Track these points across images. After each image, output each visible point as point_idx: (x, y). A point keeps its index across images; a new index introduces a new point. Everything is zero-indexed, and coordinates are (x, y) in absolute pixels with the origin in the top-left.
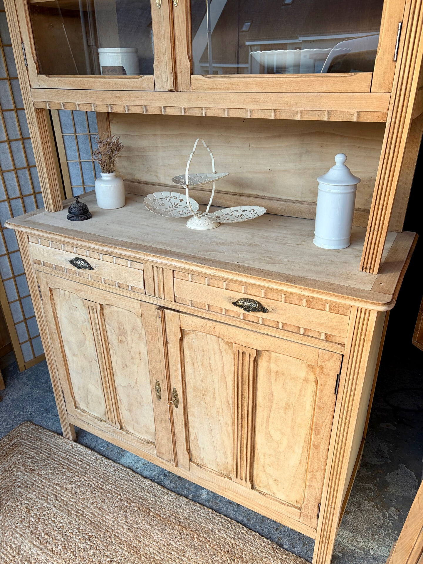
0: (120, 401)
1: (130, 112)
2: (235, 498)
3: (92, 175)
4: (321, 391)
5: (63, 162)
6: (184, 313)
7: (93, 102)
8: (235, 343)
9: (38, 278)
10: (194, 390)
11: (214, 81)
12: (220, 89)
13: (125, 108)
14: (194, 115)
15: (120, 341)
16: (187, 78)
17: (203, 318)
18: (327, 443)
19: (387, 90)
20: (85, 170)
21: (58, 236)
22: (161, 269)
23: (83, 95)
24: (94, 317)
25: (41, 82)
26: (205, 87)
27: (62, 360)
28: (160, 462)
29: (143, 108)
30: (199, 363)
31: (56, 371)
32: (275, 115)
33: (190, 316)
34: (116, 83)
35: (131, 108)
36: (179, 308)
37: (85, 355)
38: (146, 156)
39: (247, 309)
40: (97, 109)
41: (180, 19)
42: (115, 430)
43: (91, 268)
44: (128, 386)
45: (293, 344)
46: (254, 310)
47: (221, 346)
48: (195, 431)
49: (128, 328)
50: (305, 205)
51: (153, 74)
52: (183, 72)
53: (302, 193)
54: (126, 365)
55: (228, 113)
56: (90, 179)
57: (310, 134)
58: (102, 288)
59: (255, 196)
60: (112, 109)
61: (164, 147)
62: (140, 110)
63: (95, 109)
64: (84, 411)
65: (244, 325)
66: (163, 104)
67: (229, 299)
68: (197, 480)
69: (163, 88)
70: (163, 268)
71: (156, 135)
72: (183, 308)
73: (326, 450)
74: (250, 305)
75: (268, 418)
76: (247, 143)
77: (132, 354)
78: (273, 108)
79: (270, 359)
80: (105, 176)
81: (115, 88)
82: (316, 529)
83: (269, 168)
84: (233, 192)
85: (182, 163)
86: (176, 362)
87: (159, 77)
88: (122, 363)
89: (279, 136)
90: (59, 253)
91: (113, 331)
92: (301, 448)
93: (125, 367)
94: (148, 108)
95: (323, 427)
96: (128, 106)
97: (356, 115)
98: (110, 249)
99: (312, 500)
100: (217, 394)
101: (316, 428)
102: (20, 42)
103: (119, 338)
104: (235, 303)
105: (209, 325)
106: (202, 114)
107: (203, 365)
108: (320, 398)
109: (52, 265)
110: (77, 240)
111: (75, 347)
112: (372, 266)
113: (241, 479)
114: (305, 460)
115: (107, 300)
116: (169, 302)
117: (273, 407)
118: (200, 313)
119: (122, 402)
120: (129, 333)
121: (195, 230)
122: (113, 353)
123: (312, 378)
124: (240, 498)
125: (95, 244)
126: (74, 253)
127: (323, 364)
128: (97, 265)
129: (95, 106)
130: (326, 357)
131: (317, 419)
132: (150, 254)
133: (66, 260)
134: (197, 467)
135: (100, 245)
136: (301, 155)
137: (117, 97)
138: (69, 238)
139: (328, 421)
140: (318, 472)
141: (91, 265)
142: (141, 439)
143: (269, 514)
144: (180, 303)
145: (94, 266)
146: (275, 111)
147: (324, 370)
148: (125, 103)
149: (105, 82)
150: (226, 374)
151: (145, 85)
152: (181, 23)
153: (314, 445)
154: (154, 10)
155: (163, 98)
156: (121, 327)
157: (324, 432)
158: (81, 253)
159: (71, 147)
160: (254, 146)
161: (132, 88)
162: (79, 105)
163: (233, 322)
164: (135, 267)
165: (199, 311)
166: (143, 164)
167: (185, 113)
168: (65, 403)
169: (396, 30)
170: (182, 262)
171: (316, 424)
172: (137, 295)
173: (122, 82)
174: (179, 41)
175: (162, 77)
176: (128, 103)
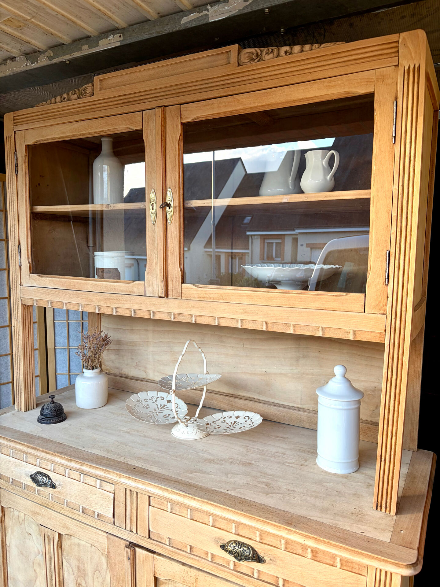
1: (118, 314)
3: (80, 362)
5: (50, 349)
6: (159, 554)
7: (81, 302)
11: (205, 291)
12: (210, 298)
13: (113, 310)
14: (184, 321)
16: (178, 286)
17: (184, 564)
19: (382, 312)
20: (73, 357)
21: (20, 445)
22: (135, 494)
23: (72, 295)
24: (50, 549)
25: (32, 281)
26: (196, 295)
29: (132, 311)
32: (267, 327)
33: (167, 560)
34: (106, 286)
35: (119, 310)
36: (154, 547)
38: (135, 350)
39: (239, 557)
40: (84, 309)
41: (173, 235)
43: (53, 486)
46: (247, 558)
49: (89, 569)
50: (305, 413)
51: (144, 280)
52: (174, 281)
53: (301, 399)
55: (219, 322)
56: (77, 366)
57: (306, 339)
58: (63, 512)
59: (250, 399)
60: (99, 309)
61: (155, 343)
62: (128, 313)
63: (82, 309)
65: (235, 578)
66: (152, 309)
67: (217, 540)
69: (154, 293)
70: (137, 493)
71: (147, 330)
72: (158, 548)
74: (242, 551)
76: (241, 343)
78: (264, 320)
80: (88, 373)
81: (105, 291)
83: (264, 370)
84: (226, 393)
85: (173, 359)
87: (151, 284)
90: (19, 465)
91: (71, 571)
94: (137, 311)
96: (116, 308)
97: (352, 333)
98: (77, 466)
102: (17, 244)
103: (77, 581)
104: (223, 547)
105: (190, 574)
106: (192, 320)
109: (9, 478)
110: (42, 451)
112: (388, 504)
115: (67, 528)
116: (142, 538)
118: (179, 556)
120: (90, 574)
121: (182, 440)
125: (61, 457)
126: (36, 466)
128: (61, 483)
129: (83, 306)
132: (123, 475)
133: (26, 474)
135: (67, 460)
136: (298, 359)
137: (106, 299)
138: (33, 448)
141: (54, 482)
144: (155, 540)
145: (58, 483)
146: (266, 323)
148: (114, 305)
149: (96, 285)
151: (135, 290)
152: (174, 239)
154: (148, 226)
155: (153, 303)
156: (81, 566)
158: (44, 467)
159: (61, 333)
160: (248, 347)
161: (122, 291)
162: (66, 304)
163: (221, 572)
164: (104, 489)
165: (179, 554)
166: (132, 359)
167: (174, 318)
169: (385, 257)
170: (160, 488)
172: (104, 525)
173: (112, 286)
174: (172, 254)
175: (152, 284)
176: (117, 306)
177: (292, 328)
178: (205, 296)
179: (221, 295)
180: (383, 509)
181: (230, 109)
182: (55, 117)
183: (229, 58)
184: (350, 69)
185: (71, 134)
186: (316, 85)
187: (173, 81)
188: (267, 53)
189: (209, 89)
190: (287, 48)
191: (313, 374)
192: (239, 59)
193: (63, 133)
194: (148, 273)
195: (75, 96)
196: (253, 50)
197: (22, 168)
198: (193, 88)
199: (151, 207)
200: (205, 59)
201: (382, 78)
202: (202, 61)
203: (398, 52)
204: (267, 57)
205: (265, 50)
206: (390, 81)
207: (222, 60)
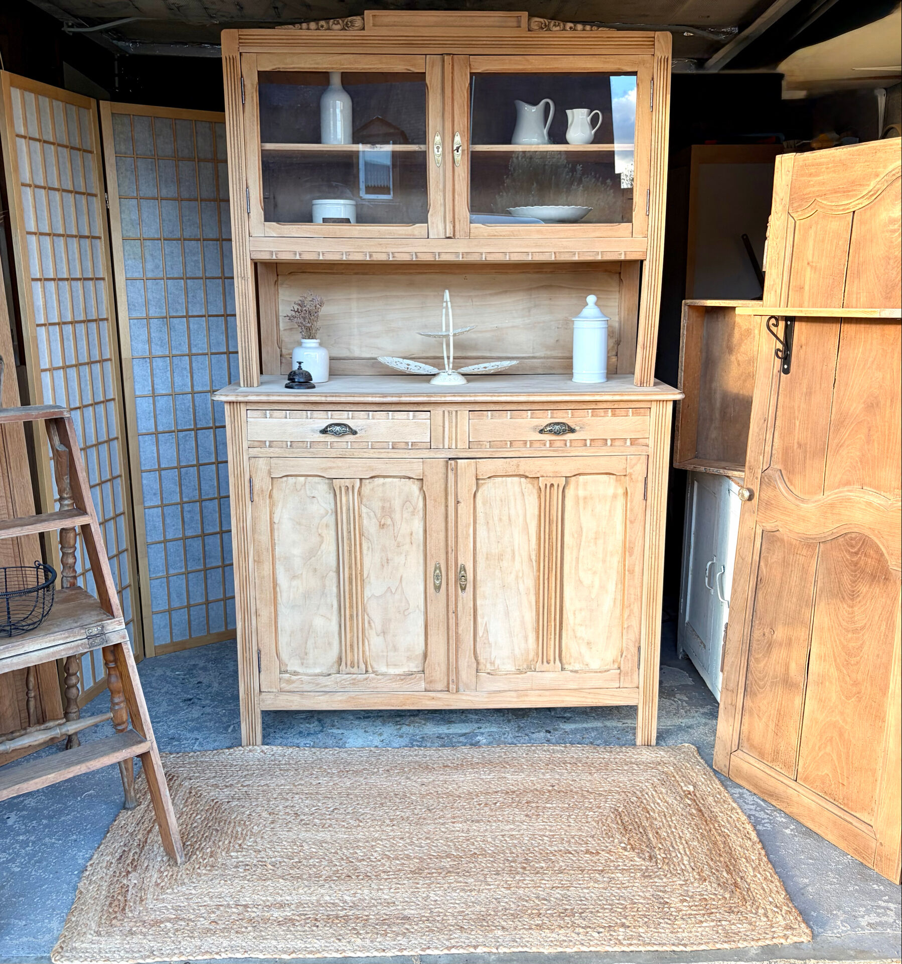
0: (369, 623)
1: (395, 259)
2: (540, 699)
4: (632, 502)
6: (481, 458)
7: (345, 249)
8: (542, 477)
9: (252, 469)
10: (487, 558)
11: (495, 230)
12: (500, 236)
13: (389, 255)
15: (382, 526)
16: (466, 226)
17: (504, 458)
18: (642, 562)
19: (644, 236)
22: (454, 413)
24: (348, 501)
25: (268, 230)
26: (486, 234)
27: (270, 593)
28: (429, 700)
29: (413, 255)
30: (496, 519)
31: (254, 618)
33: (489, 460)
34: (379, 232)
35: (396, 255)
36: (475, 454)
37: (315, 570)
38: (333, 324)
39: (557, 433)
41: (461, 178)
42: (354, 679)
43: (354, 433)
44: (386, 592)
45: (602, 458)
46: (564, 432)
47: (523, 488)
48: (486, 619)
49: (397, 504)
50: (539, 360)
51: (427, 222)
52: (462, 221)
53: (533, 348)
54: (388, 560)
55: (510, 257)
57: (538, 288)
58: (366, 455)
60: (371, 256)
62: (408, 257)
63: (347, 257)
64: (295, 673)
65: (550, 452)
66: (437, 250)
67: (534, 429)
68: (486, 700)
69: (438, 235)
70: (456, 411)
72: (479, 453)
73: (641, 572)
74: (557, 429)
75: (577, 558)
77: (399, 539)
79: (578, 485)
81: (378, 236)
82: (638, 688)
83: (496, 326)
86: (468, 525)
87: (435, 225)
88: (381, 558)
89: (506, 292)
90: (302, 424)
91: (372, 514)
92: (614, 582)
93: (386, 564)
94: (419, 255)
95: (636, 544)
96: (393, 253)
97: (623, 254)
99: (631, 646)
100: (517, 553)
101: (629, 547)
102: (245, 187)
103: (380, 522)
104: (541, 431)
105: (512, 463)
106: (482, 258)
107: (500, 520)
108: (631, 510)
109: (285, 443)
111: (297, 562)
112: (648, 380)
113: (548, 662)
114: (619, 597)
115: (371, 470)
116: (463, 451)
117: (583, 543)
118: (500, 453)
119: (372, 624)
120: (397, 508)
122: (368, 548)
123: (620, 491)
124: (546, 696)
126: (331, 419)
127: (631, 471)
128: (366, 426)
129: (348, 254)
130: (634, 462)
131: (630, 536)
133: (313, 431)
134: (488, 676)
137: (379, 244)
139: (640, 534)
140: (636, 604)
141: (354, 428)
142: (399, 675)
143: (583, 699)
144: (475, 448)
145: (361, 428)
147: (633, 477)
148: (390, 250)
150: (528, 521)
151: (416, 233)
152: (461, 181)
153: (628, 571)
154: (432, 168)
155: (438, 244)
156: (387, 505)
157: (637, 550)
158: (339, 418)
161: (400, 235)
163: (538, 452)
164: (419, 418)
165: (500, 451)
166: (329, 336)
167: (462, 258)
168: (259, 672)
169: (646, 194)
171: (630, 543)
172: (419, 452)
173: (388, 230)
174: (459, 195)
175: (437, 227)
176: (394, 250)
177: (577, 255)
178: (496, 234)
179: (512, 231)
180: (645, 385)
181: (521, 67)
182: (306, 45)
183: (519, 22)
184: (621, 51)
185: (329, 66)
186: (594, 59)
187: (462, 32)
188: (555, 25)
189: (500, 46)
190: (572, 25)
191: (544, 322)
192: (529, 25)
193: (318, 64)
194: (432, 215)
195: (338, 27)
196: (542, 20)
197: (252, 97)
198: (484, 42)
199: (436, 150)
200: (496, 19)
201: (643, 62)
202: (492, 19)
203: (654, 45)
204: (555, 29)
205: (553, 22)
206: (648, 65)
207: (512, 22)
